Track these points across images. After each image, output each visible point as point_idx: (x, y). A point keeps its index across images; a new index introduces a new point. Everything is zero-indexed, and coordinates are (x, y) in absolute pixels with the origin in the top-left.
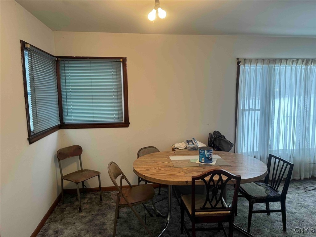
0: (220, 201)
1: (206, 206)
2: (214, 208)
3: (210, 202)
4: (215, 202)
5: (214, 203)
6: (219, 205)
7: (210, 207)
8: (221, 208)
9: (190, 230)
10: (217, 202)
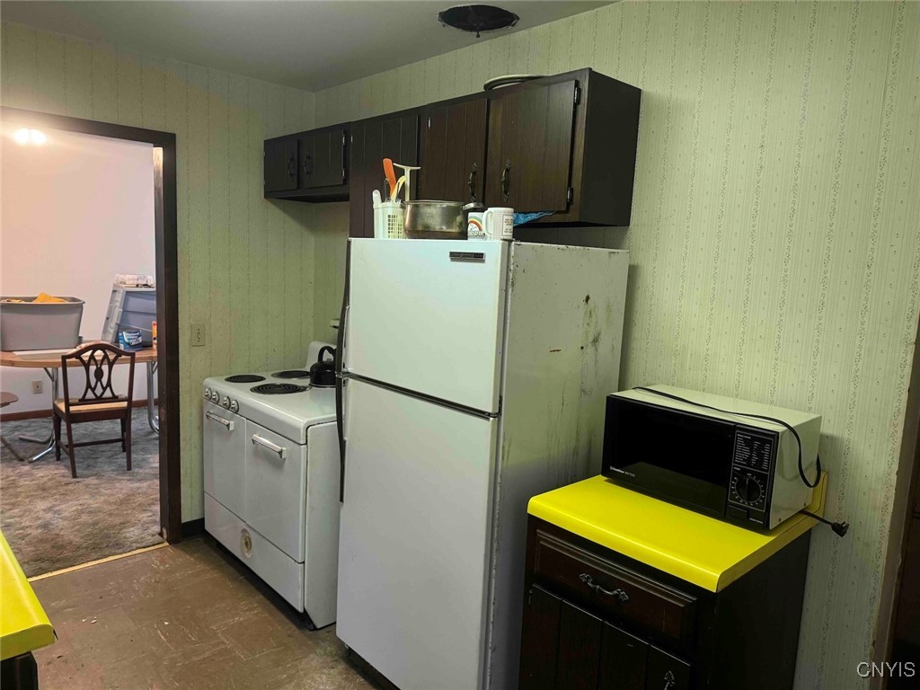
0: (108, 388)
1: (88, 396)
2: (99, 400)
3: (93, 390)
4: (102, 391)
5: (99, 391)
6: (108, 394)
7: (93, 397)
8: (110, 398)
9: (67, 446)
10: (104, 389)
